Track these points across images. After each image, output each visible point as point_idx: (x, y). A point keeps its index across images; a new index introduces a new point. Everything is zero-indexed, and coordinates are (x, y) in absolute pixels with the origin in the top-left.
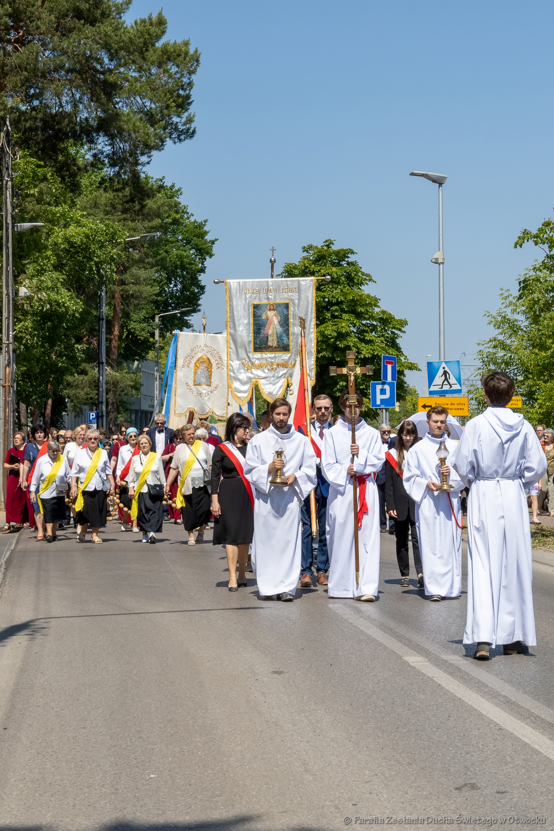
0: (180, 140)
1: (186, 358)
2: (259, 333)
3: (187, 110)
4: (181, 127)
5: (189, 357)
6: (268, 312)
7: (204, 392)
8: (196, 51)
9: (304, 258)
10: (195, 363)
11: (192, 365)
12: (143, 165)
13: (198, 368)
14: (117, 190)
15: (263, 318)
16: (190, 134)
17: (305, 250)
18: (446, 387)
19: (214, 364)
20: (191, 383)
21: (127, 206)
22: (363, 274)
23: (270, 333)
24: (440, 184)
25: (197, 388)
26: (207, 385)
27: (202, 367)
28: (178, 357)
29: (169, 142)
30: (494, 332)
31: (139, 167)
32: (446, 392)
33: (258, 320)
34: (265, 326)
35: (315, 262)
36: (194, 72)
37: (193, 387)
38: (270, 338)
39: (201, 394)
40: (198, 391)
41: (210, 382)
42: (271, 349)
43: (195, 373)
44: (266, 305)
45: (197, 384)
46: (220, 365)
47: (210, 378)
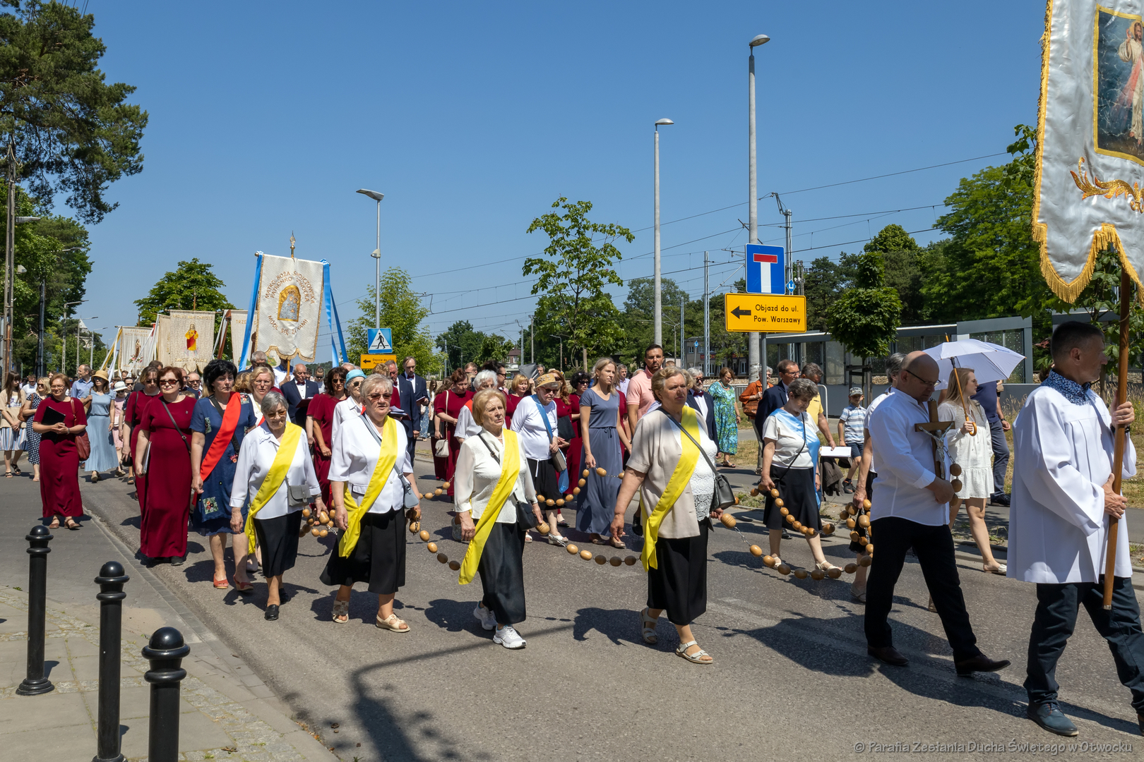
0: (132, 174)
1: (271, 285)
3: (138, 153)
4: (133, 164)
5: (274, 285)
7: (290, 328)
8: (146, 112)
9: (180, 269)
10: (281, 294)
11: (277, 296)
12: (103, 189)
13: (285, 299)
14: (80, 207)
16: (138, 169)
17: (180, 264)
18: (381, 348)
19: (303, 296)
20: (275, 317)
21: (89, 219)
22: (217, 280)
24: (379, 200)
25: (282, 323)
26: (294, 320)
27: (291, 298)
28: (260, 285)
29: (123, 175)
30: (362, 313)
31: (99, 191)
32: (381, 351)
35: (186, 272)
36: (144, 126)
37: (276, 321)
39: (287, 330)
40: (284, 326)
41: (298, 317)
43: (281, 305)
45: (280, 317)
46: (310, 297)
47: (298, 312)
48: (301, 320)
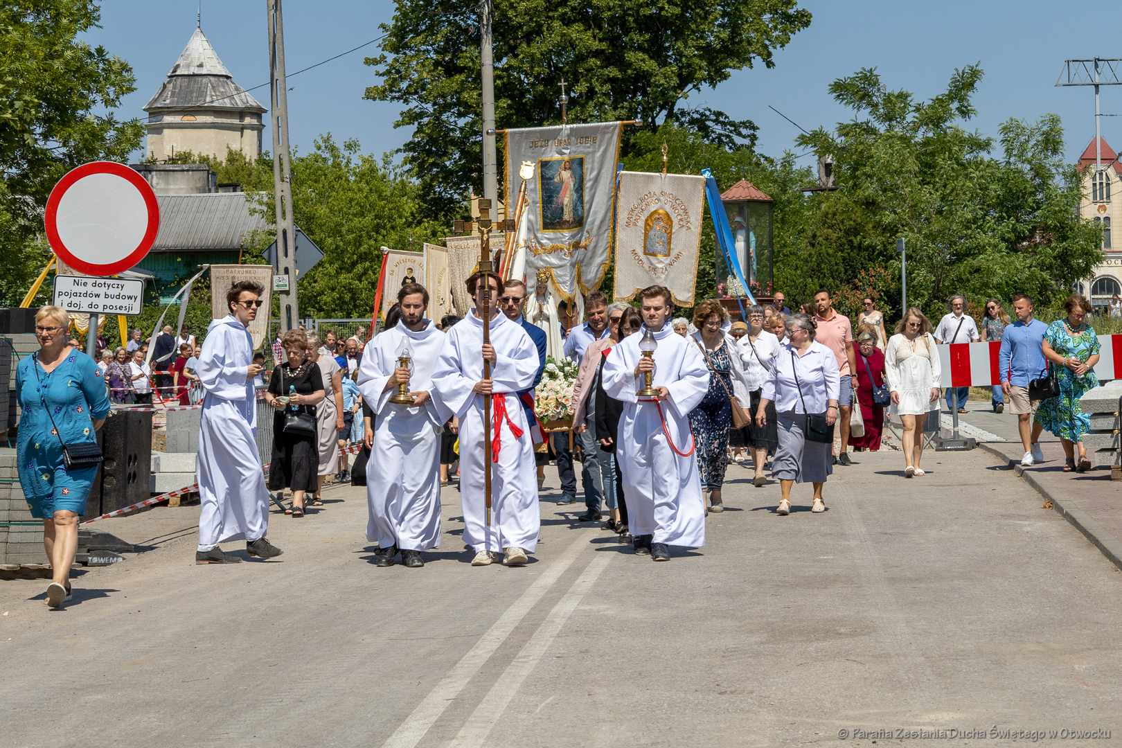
1: (632, 211)
2: (551, 202)
5: (637, 210)
6: (563, 172)
7: (660, 266)
10: (646, 220)
11: (641, 224)
13: (651, 228)
15: (555, 180)
19: (675, 221)
20: (640, 251)
23: (565, 203)
25: (648, 258)
26: (665, 256)
27: (658, 227)
28: (619, 211)
33: (548, 184)
34: (558, 193)
37: (642, 257)
38: (566, 210)
39: (655, 269)
40: (651, 264)
41: (669, 249)
42: (567, 225)
43: (646, 235)
44: (559, 162)
45: (649, 252)
46: (685, 224)
47: (669, 243)
48: (674, 253)
